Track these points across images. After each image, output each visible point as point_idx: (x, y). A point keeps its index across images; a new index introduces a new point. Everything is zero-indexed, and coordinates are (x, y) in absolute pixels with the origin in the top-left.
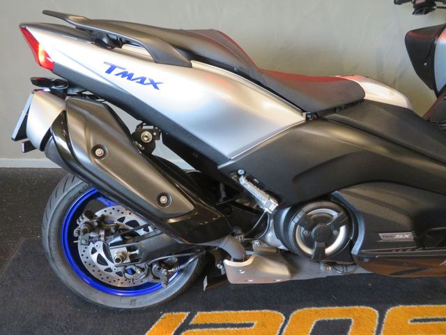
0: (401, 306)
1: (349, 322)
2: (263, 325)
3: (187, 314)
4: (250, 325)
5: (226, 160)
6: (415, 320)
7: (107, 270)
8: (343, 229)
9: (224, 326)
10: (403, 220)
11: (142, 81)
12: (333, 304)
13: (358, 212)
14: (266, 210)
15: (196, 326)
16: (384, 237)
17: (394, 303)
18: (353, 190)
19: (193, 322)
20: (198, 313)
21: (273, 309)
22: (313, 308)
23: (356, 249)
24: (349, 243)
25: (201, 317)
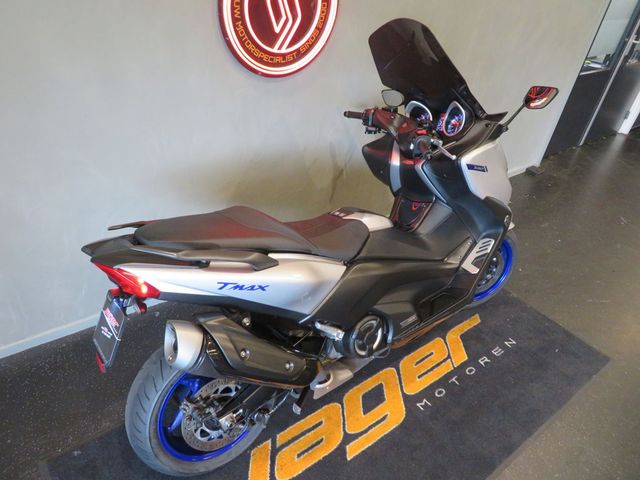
0: (406, 357)
1: (381, 385)
2: (329, 418)
3: (269, 441)
4: (320, 423)
5: (305, 316)
6: (417, 363)
7: (209, 440)
8: (380, 332)
9: (303, 434)
10: (408, 308)
11: (252, 288)
12: (366, 379)
13: (389, 316)
14: (337, 339)
15: (283, 446)
16: (403, 324)
17: (401, 358)
18: (380, 302)
19: (278, 445)
20: (278, 436)
21: (329, 403)
22: (355, 388)
23: (390, 338)
24: (384, 337)
25: (281, 438)
